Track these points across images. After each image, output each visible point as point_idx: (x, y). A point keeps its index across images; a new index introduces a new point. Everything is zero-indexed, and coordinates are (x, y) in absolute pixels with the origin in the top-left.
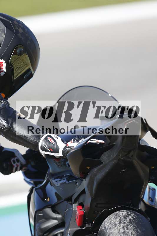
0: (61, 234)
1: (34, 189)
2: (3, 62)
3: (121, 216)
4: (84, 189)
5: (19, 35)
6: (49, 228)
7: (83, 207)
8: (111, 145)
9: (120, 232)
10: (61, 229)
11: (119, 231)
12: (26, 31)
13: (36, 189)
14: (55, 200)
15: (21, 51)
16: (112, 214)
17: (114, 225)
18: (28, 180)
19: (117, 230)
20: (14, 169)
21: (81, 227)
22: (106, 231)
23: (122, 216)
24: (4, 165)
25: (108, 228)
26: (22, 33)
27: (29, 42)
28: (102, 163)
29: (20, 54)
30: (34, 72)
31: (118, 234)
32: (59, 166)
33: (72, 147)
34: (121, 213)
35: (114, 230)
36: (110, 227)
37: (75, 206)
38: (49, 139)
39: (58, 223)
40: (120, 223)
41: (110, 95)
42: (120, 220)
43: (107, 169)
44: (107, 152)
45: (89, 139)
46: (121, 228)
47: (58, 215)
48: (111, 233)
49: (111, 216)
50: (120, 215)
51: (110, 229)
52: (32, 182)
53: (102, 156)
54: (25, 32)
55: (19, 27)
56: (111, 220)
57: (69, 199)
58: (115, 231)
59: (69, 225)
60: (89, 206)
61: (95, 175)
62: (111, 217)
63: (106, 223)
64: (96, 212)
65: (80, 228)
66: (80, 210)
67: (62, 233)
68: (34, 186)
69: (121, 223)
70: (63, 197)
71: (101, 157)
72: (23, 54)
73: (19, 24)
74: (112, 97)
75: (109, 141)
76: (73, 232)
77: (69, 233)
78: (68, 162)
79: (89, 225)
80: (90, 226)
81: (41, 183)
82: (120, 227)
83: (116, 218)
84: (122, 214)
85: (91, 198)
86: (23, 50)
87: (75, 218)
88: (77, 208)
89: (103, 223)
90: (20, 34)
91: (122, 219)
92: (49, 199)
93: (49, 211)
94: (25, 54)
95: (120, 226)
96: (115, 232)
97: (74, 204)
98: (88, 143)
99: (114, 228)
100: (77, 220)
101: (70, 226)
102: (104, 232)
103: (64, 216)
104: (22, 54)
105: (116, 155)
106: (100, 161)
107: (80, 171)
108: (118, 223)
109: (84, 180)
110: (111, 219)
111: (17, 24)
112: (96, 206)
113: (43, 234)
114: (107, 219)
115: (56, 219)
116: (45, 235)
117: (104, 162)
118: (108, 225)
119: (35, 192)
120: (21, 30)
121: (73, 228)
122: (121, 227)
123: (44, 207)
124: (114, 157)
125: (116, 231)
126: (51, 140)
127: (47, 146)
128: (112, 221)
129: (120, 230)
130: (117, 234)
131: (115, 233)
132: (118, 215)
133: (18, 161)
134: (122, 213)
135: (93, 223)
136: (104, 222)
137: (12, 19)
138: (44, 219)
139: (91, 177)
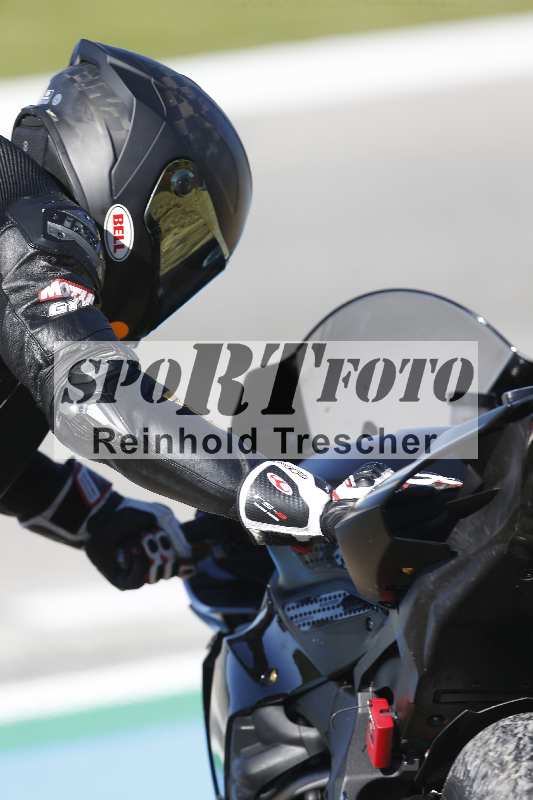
0: (317, 795)
1: (225, 640)
2: (124, 214)
3: (520, 735)
4: (395, 643)
5: (181, 124)
6: (276, 774)
7: (390, 702)
8: (484, 492)
9: (519, 789)
10: (316, 776)
11: (515, 787)
12: (203, 112)
13: (230, 642)
14: (296, 680)
15: (184, 180)
16: (490, 727)
17: (496, 764)
18: (205, 609)
19: (506, 781)
20: (153, 571)
21: (384, 771)
22: (471, 787)
23: (524, 735)
24: (121, 559)
25: (476, 777)
26: (192, 117)
27: (212, 150)
28: (454, 554)
29: (182, 190)
30: (231, 253)
31: (511, 795)
32: (311, 564)
33: (351, 504)
34: (520, 722)
35: (500, 783)
36: (483, 770)
37: (364, 699)
38: (273, 478)
39: (307, 757)
40: (517, 759)
41: (481, 320)
42: (517, 747)
43: (470, 576)
44: (471, 516)
45: (411, 475)
46: (520, 777)
47: (305, 728)
48: (488, 793)
49: (485, 734)
50: (516, 731)
51: (483, 779)
52: (217, 616)
53: (455, 529)
54: (202, 116)
55: (180, 96)
56: (487, 749)
57: (344, 677)
58: (499, 786)
59: (345, 763)
60: (412, 700)
61: (432, 596)
62: (487, 737)
63: (469, 759)
64: (435, 719)
65: (379, 775)
66: (382, 711)
67: (321, 790)
68: (225, 630)
69: (522, 757)
70: (325, 669)
71: (452, 535)
72: (192, 189)
73: (182, 88)
74: (488, 326)
75: (477, 480)
76: (359, 788)
77: (342, 791)
78: (340, 551)
79: (411, 762)
80: (415, 767)
81: (249, 619)
82: (517, 771)
83: (505, 742)
84: (526, 727)
85: (419, 672)
86: (191, 175)
87: (365, 739)
88: (371, 706)
89: (460, 756)
90: (183, 120)
91: (525, 746)
92: (274, 676)
93: (275, 715)
94: (200, 188)
95: (517, 768)
96: (499, 788)
97: (360, 691)
98: (405, 486)
99: (497, 776)
100: (372, 746)
101: (348, 768)
102: (463, 789)
103: (325, 734)
104: (190, 191)
105: (502, 526)
106: (447, 548)
107: (380, 582)
108: (512, 757)
109: (393, 613)
110: (486, 743)
111: (175, 86)
112: (436, 701)
113: (258, 794)
114: (475, 744)
115: (298, 742)
116: (264, 796)
117: (460, 553)
118: (476, 763)
119: (228, 652)
120: (186, 110)
121: (358, 772)
122: (523, 771)
123: (259, 702)
124: (496, 532)
125: (505, 788)
126: (278, 482)
127: (266, 504)
128: (490, 751)
129: (517, 784)
130: (507, 796)
131: (500, 792)
132: (512, 731)
133: (166, 543)
134: (525, 722)
135: (427, 755)
136: (462, 752)
137: (158, 71)
138: (258, 744)
139: (416, 603)
